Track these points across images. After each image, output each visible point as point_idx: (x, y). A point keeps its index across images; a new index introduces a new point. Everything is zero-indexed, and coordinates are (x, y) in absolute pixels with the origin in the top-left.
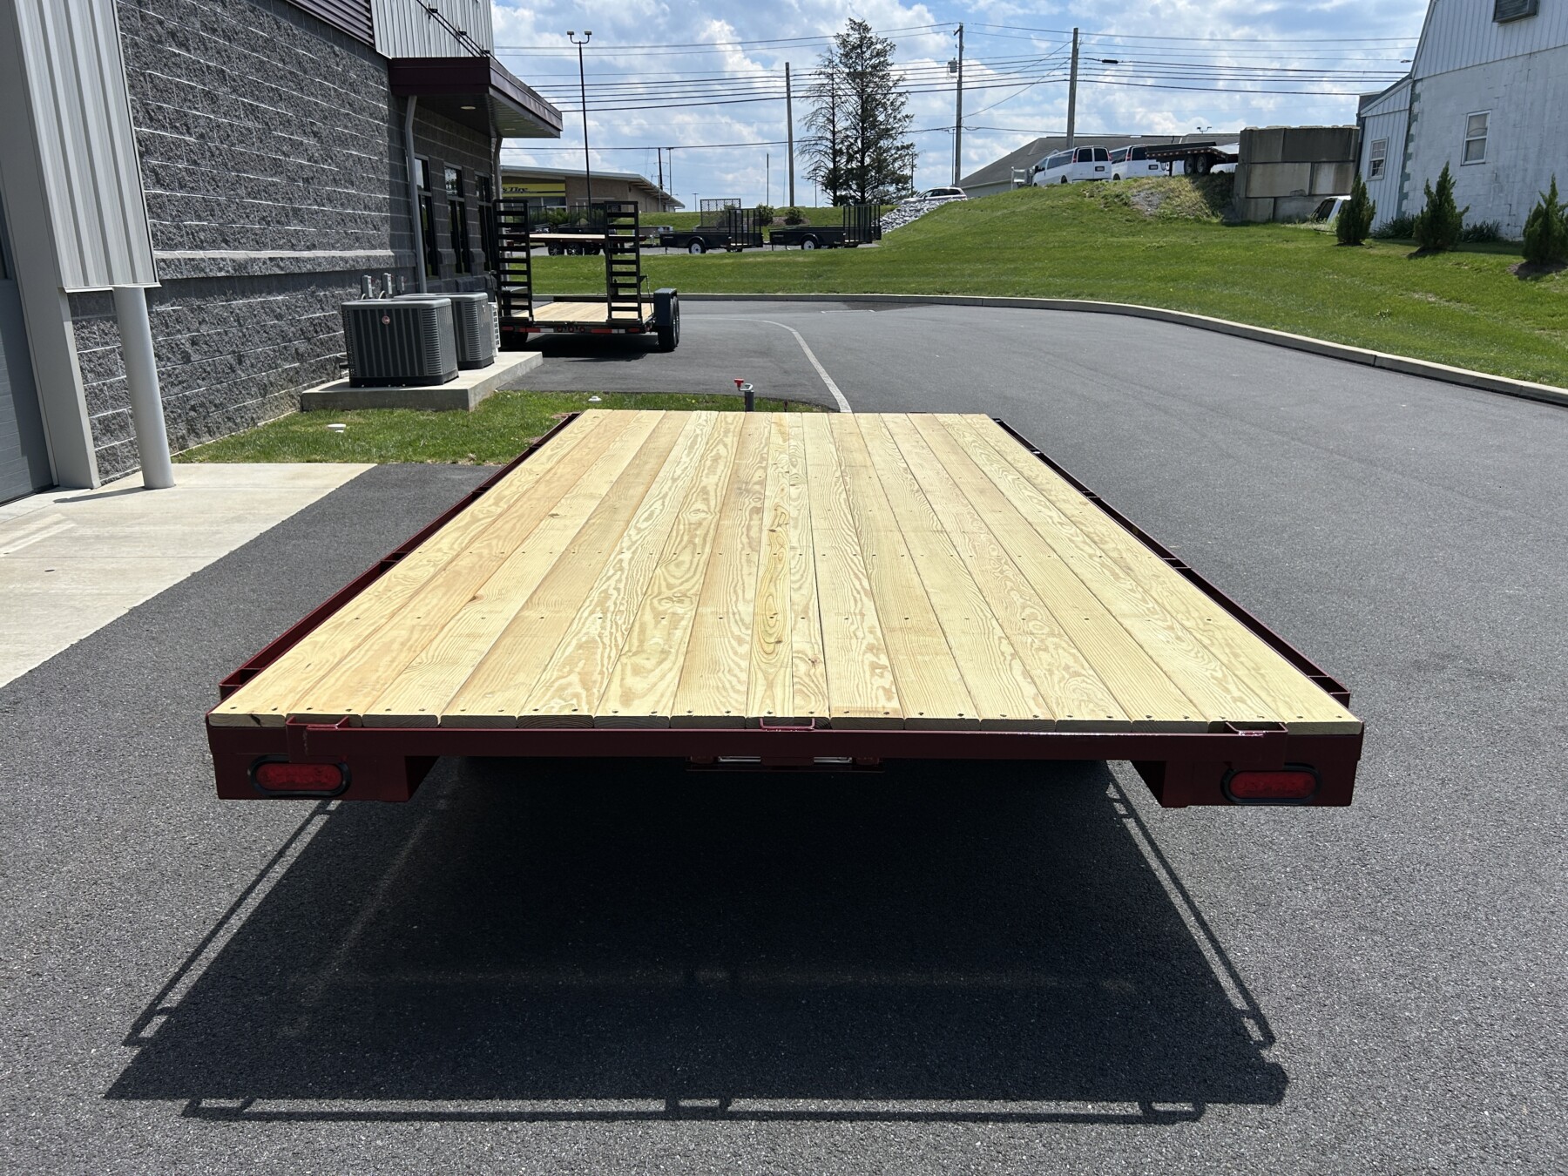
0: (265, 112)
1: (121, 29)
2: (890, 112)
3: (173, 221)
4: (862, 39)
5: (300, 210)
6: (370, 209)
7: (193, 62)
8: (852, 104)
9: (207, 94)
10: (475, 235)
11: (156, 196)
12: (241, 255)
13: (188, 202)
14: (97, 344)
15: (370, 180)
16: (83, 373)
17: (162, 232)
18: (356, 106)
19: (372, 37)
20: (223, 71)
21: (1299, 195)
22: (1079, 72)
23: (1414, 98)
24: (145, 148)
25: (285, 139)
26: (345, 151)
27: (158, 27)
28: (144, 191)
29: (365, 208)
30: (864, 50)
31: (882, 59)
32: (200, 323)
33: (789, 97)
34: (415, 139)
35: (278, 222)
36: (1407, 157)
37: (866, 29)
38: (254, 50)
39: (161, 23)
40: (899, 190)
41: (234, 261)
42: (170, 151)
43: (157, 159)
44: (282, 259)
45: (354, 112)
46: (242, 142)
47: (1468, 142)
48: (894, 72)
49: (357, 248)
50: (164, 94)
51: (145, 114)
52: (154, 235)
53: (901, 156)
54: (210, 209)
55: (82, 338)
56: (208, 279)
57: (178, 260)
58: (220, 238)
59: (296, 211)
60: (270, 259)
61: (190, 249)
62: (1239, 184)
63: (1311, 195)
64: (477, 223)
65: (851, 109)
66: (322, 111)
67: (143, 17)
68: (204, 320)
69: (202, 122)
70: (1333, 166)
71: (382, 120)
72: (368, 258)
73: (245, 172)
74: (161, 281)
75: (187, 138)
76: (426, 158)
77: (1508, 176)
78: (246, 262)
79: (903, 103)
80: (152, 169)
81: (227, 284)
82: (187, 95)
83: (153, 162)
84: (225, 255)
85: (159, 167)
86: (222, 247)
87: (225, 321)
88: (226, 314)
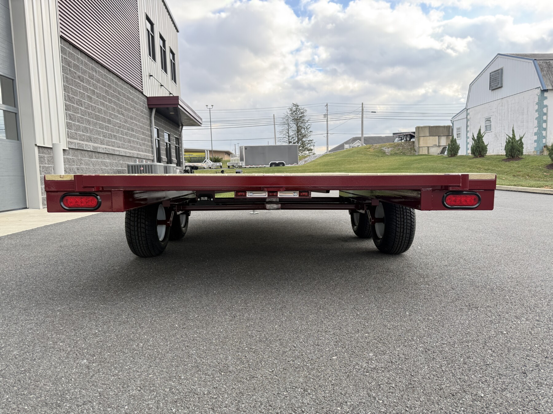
0: (107, 105)
1: (63, 72)
2: (306, 130)
3: (75, 131)
4: (296, 109)
5: (116, 135)
6: (139, 140)
7: (85, 86)
8: (294, 127)
9: (88, 96)
10: (173, 154)
11: (69, 123)
12: (96, 145)
13: (80, 127)
14: (46, 164)
15: (139, 131)
16: (40, 172)
17: (70, 134)
18: (136, 108)
19: (142, 90)
20: (95, 91)
21: (435, 146)
22: (364, 115)
23: (467, 114)
24: (67, 108)
25: (113, 114)
26: (132, 121)
27: (75, 74)
28: (66, 121)
29: (138, 139)
30: (297, 112)
31: (303, 115)
32: (80, 164)
33: (274, 124)
34: (155, 122)
35: (109, 138)
36: (467, 132)
37: (298, 106)
38: (104, 86)
39: (76, 73)
40: (309, 153)
41: (93, 146)
42: (76, 110)
44: (109, 149)
45: (136, 110)
46: (98, 112)
47: (486, 126)
48: (306, 118)
49: (134, 150)
50: (75, 94)
51: (67, 98)
52: (68, 134)
53: (309, 143)
54: (86, 130)
55: (41, 161)
56: (84, 150)
57: (75, 143)
58: (89, 139)
59: (115, 136)
60: (105, 148)
61: (79, 140)
62: (416, 144)
63: (439, 146)
64: (175, 151)
65: (294, 129)
66: (125, 108)
67: (70, 70)
69: (86, 104)
70: (445, 137)
71: (144, 114)
72: (138, 154)
73: (99, 121)
74: (69, 148)
75: (81, 108)
76: (158, 128)
77: (499, 135)
78: (97, 147)
79: (310, 127)
80: (69, 115)
81: (90, 153)
82: (82, 95)
83: (70, 112)
84: (92, 144)
85: (72, 114)
86: (90, 142)
87: (89, 165)
88: (89, 162)
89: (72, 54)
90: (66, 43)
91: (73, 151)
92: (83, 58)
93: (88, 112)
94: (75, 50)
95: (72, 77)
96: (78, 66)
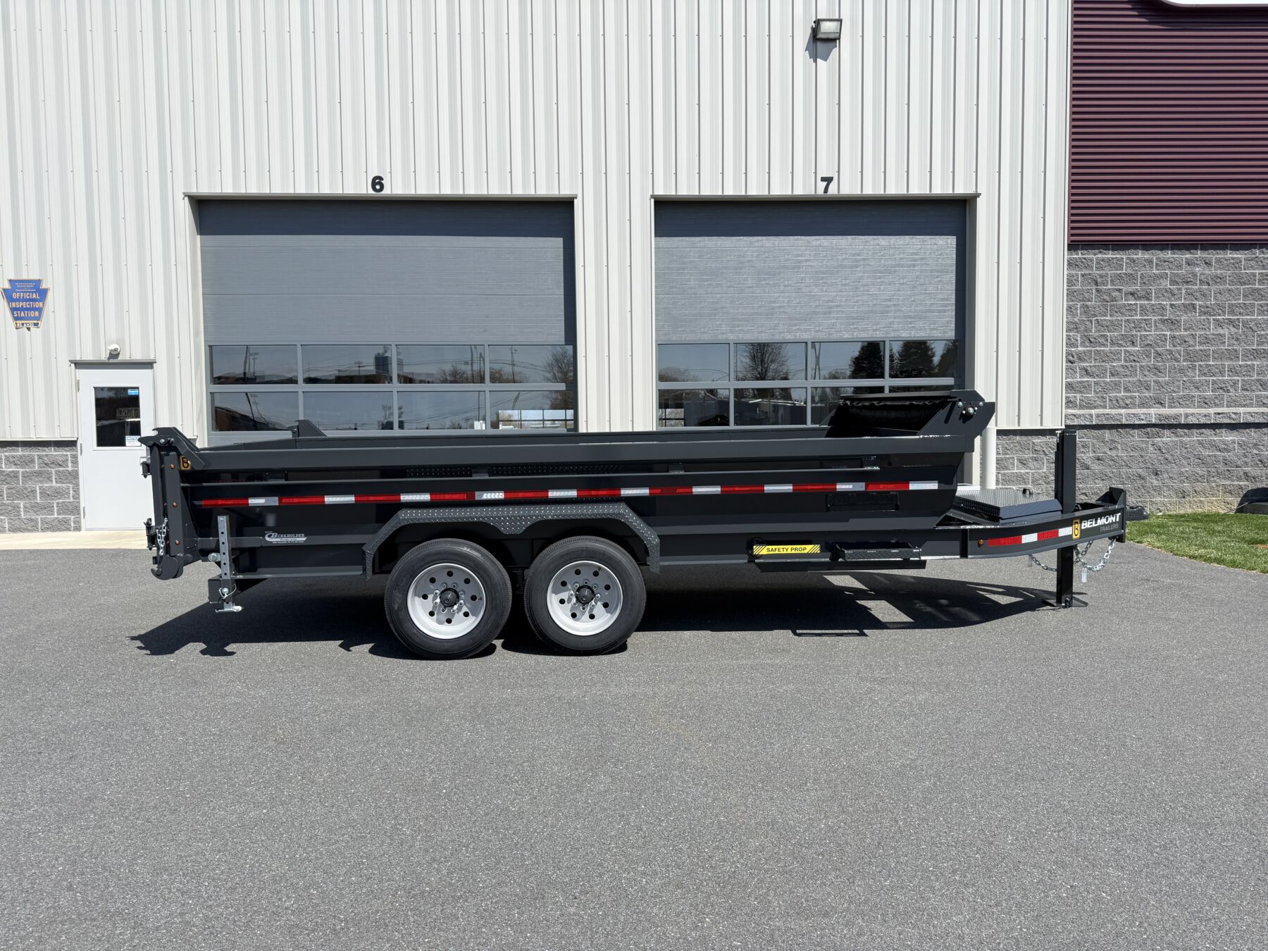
0: (1248, 321)
1: (1069, 301)
3: (1097, 393)
7: (1153, 305)
9: (1163, 321)
11: (1080, 382)
12: (1176, 411)
13: (1117, 384)
17: (1079, 401)
20: (1193, 304)
24: (1075, 358)
27: (1117, 294)
28: (1064, 380)
35: (1246, 390)
38: (1245, 285)
39: (1119, 290)
41: (1161, 415)
42: (1108, 357)
43: (1091, 362)
44: (1235, 413)
46: (1205, 343)
50: (1111, 328)
52: (1071, 403)
56: (1121, 425)
57: (1090, 415)
58: (1152, 402)
60: (1219, 413)
61: (1111, 408)
67: (1098, 290)
68: (1116, 448)
69: (1152, 338)
73: (1203, 361)
74: (1066, 426)
75: (1129, 349)
78: (1181, 415)
81: (1149, 428)
82: (1138, 325)
83: (1088, 364)
84: (1152, 411)
85: (1091, 367)
86: (1153, 407)
87: (1142, 449)
88: (1144, 445)
89: (1109, 260)
90: (1089, 249)
91: (1085, 430)
92: (1152, 254)
93: (1156, 351)
94: (1124, 249)
95: (1105, 300)
96: (1132, 274)
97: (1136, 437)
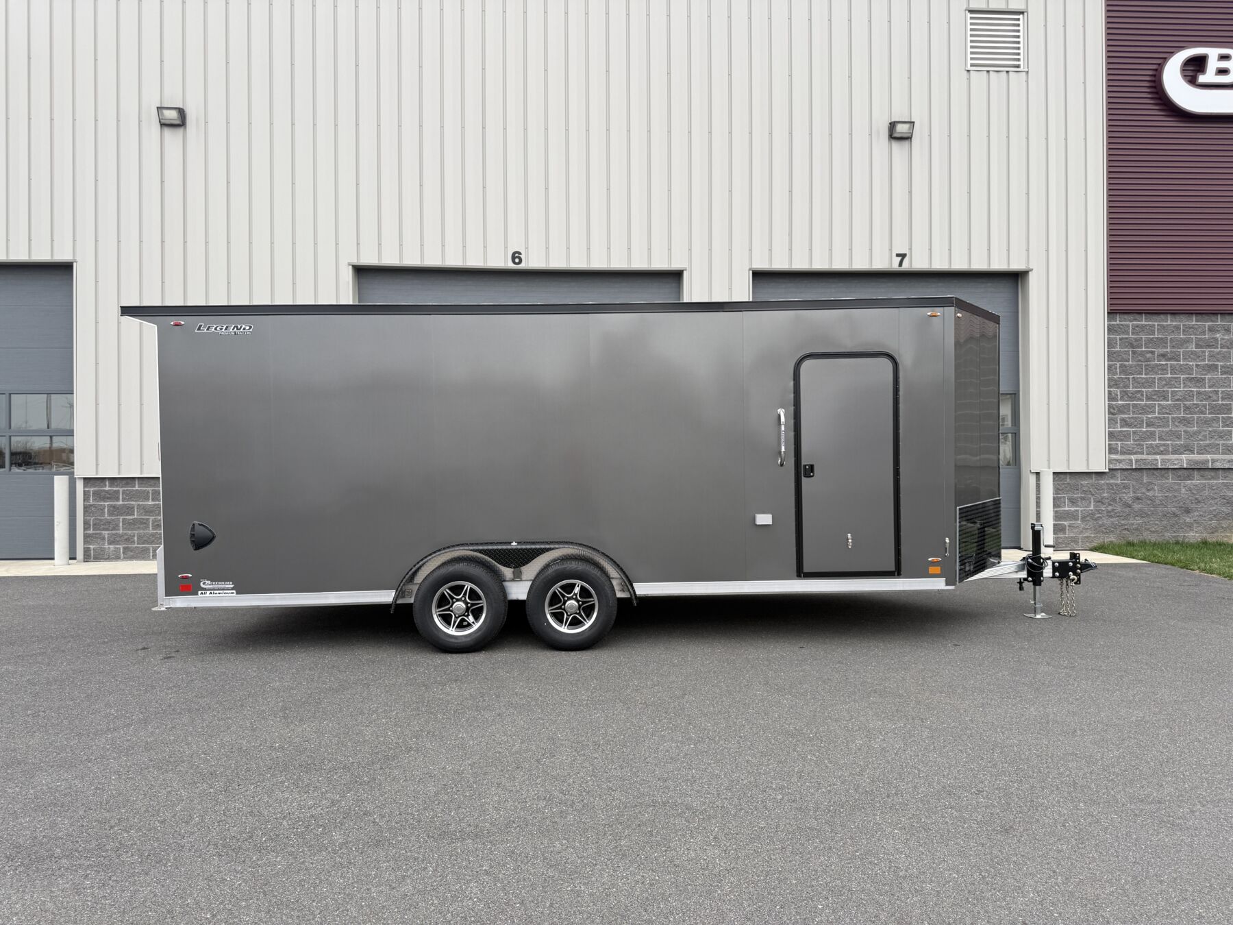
1: (1110, 362)
3: (1136, 441)
7: (1182, 365)
9: (1191, 380)
11: (1121, 431)
13: (1153, 434)
17: (1120, 447)
24: (1113, 411)
27: (1149, 356)
28: (1107, 430)
39: (1153, 353)
41: (1192, 460)
42: (1144, 410)
43: (1130, 414)
50: (1146, 385)
51: (1120, 396)
52: (1112, 449)
54: (1173, 435)
56: (1157, 469)
57: (1132, 460)
58: (1182, 450)
61: (1148, 454)
67: (1134, 352)
68: (1153, 489)
69: (1180, 393)
74: (1109, 469)
75: (1162, 403)
78: (1208, 461)
80: (1123, 420)
81: (1180, 473)
82: (1169, 383)
83: (1126, 416)
84: (1183, 457)
85: (1129, 418)
86: (1184, 454)
87: (1175, 491)
88: (1176, 487)
89: (1143, 327)
90: (1126, 316)
91: (1126, 473)
92: (1180, 321)
93: (1185, 405)
94: (1155, 317)
95: (1140, 361)
96: (1162, 339)
97: (1170, 480)
